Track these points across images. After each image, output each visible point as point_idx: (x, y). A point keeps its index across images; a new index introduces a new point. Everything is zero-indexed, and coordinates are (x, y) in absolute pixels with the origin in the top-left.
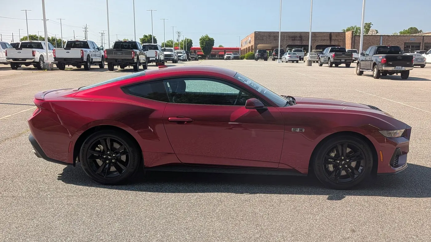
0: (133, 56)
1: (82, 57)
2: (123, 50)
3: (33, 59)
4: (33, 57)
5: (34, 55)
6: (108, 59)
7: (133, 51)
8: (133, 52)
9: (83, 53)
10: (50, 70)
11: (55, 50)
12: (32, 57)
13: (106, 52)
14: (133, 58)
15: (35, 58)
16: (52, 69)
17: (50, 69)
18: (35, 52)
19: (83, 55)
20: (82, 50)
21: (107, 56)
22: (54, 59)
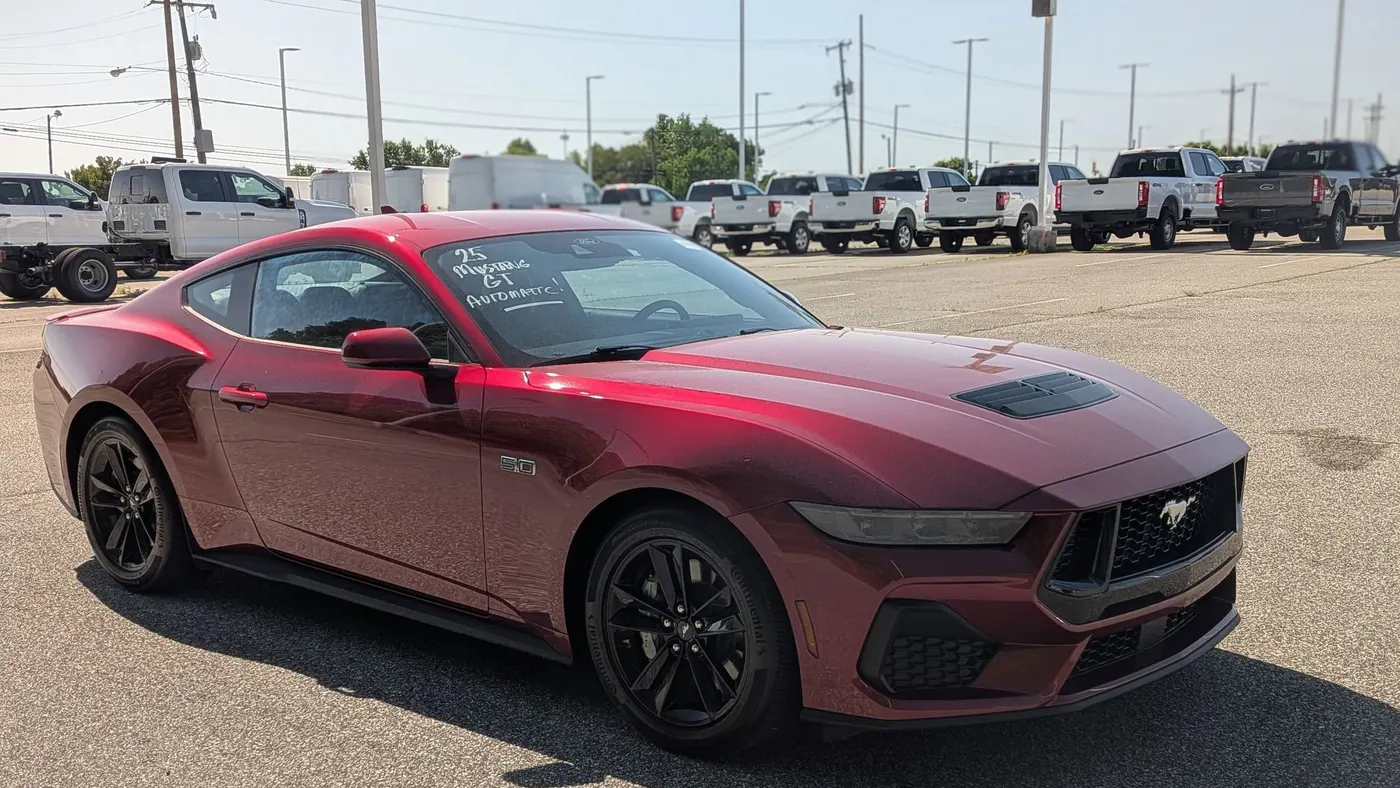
0: (1315, 194)
1: (1143, 206)
2: (1281, 173)
3: (998, 217)
4: (999, 213)
5: (1000, 207)
6: (1227, 208)
7: (1318, 177)
8: (1316, 182)
9: (1146, 192)
10: (1043, 253)
11: (1061, 187)
12: (995, 212)
13: (1221, 186)
14: (1316, 201)
15: (1002, 216)
16: (1051, 249)
17: (1043, 249)
18: (1005, 197)
19: (1146, 198)
20: (1143, 183)
21: (1222, 200)
22: (1054, 216)
